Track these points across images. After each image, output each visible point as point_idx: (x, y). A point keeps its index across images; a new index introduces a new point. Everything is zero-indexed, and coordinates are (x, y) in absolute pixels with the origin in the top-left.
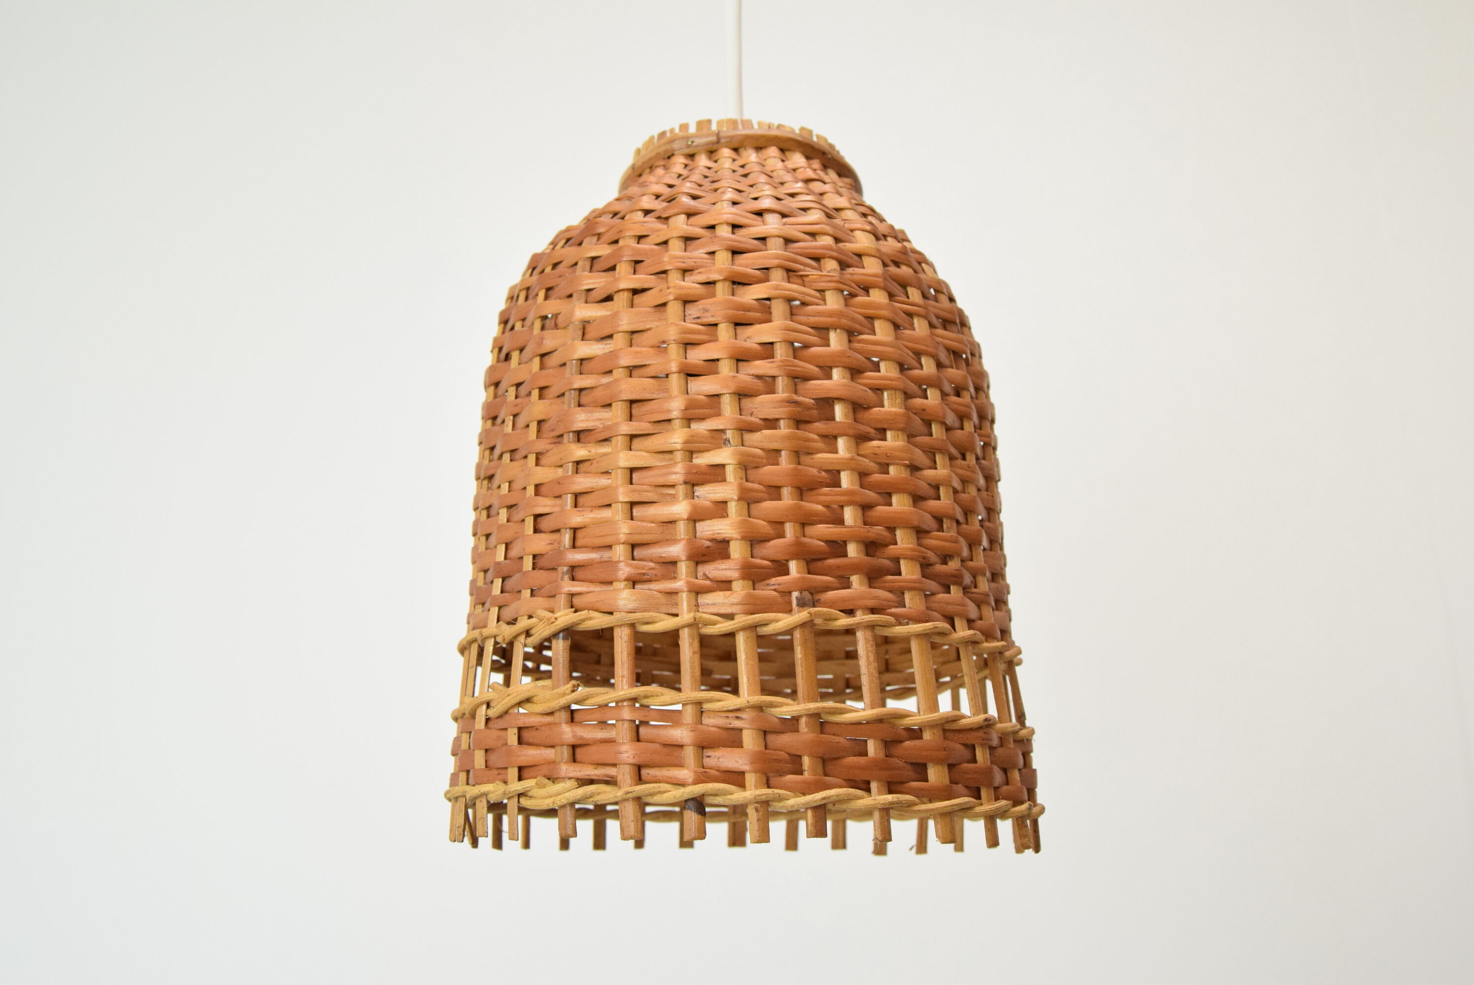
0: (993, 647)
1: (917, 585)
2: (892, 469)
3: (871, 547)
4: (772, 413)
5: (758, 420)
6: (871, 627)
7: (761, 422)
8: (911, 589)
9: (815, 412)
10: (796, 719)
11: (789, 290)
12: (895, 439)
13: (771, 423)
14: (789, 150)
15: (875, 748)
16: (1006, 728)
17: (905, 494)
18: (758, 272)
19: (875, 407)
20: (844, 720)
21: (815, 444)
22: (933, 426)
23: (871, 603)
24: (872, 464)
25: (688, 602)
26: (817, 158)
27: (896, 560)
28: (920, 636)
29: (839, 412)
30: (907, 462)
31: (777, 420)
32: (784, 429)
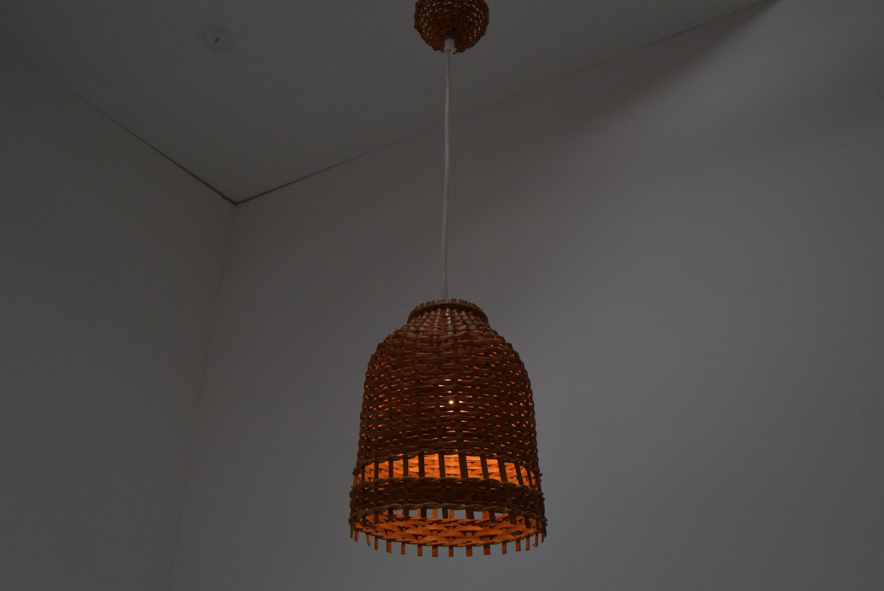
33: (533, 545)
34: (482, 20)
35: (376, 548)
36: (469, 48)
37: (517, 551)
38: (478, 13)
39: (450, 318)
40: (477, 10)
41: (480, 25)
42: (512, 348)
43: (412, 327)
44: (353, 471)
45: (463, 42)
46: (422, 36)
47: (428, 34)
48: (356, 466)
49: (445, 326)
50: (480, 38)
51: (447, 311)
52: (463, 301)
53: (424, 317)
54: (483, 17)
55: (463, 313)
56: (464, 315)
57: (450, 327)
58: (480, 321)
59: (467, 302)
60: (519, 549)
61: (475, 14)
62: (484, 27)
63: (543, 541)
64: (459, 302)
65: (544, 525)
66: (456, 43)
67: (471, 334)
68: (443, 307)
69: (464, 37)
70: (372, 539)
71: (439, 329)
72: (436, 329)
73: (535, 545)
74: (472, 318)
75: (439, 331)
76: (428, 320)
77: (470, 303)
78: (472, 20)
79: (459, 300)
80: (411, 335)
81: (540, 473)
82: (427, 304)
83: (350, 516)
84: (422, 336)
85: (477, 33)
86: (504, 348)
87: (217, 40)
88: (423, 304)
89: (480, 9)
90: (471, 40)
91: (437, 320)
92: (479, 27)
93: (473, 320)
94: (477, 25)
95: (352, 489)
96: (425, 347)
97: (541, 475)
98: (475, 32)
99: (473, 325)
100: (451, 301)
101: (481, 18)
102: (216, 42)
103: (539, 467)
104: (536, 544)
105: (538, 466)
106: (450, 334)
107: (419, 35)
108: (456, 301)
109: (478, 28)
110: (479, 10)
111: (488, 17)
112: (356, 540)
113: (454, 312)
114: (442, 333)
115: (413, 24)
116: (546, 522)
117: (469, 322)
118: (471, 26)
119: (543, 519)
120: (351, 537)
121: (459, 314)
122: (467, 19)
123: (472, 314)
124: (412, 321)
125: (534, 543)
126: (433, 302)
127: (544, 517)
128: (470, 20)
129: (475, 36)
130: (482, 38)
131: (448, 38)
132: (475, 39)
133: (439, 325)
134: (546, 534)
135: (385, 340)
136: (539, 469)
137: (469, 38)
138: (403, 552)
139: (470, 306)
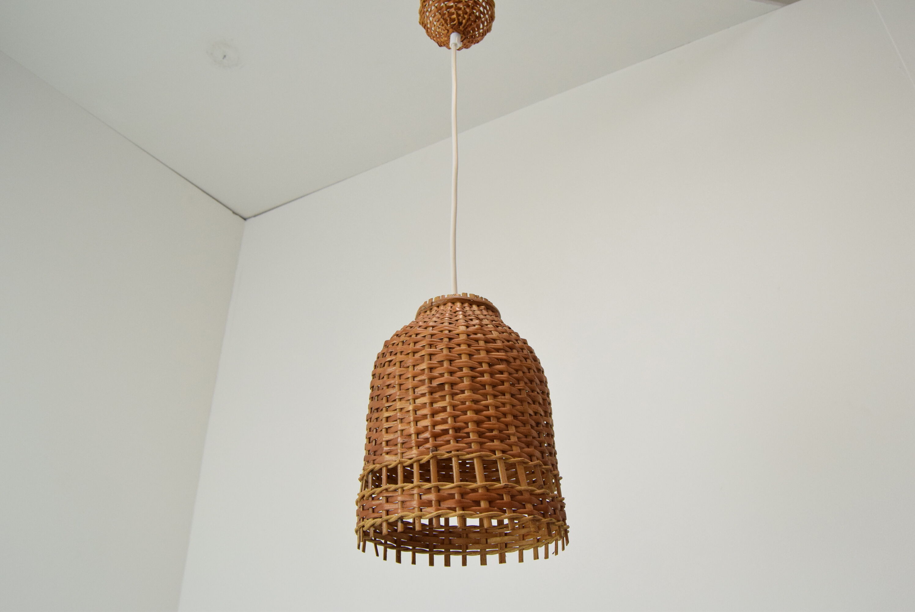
0: (516, 460)
1: (476, 441)
2: (467, 403)
3: (457, 430)
4: (423, 392)
5: (419, 395)
6: (458, 456)
7: (420, 395)
8: (474, 442)
9: (437, 388)
10: (430, 488)
11: (430, 351)
12: (468, 393)
13: (423, 395)
14: (455, 302)
15: (457, 496)
16: (522, 488)
17: (471, 411)
18: (421, 347)
19: (460, 384)
20: (446, 488)
21: (438, 399)
22: (486, 386)
23: (457, 448)
24: (459, 402)
25: (400, 457)
26: (467, 302)
27: (468, 433)
28: (476, 457)
29: (447, 387)
30: (471, 400)
31: (425, 393)
32: (427, 396)
33: (553, 553)
34: (488, 15)
35: (385, 558)
36: (475, 43)
37: (535, 559)
38: (485, 8)
39: (461, 312)
40: (484, 4)
41: (486, 20)
42: (527, 344)
43: (420, 323)
44: (359, 476)
45: (469, 37)
46: (427, 31)
47: (433, 29)
48: (362, 471)
49: (457, 320)
50: (486, 35)
51: (457, 305)
52: (474, 295)
53: (433, 312)
54: (490, 13)
55: (475, 307)
56: (476, 309)
57: (462, 322)
58: (492, 316)
59: (479, 296)
60: (536, 557)
61: (481, 9)
62: (490, 22)
63: (563, 549)
64: (470, 296)
65: (566, 532)
66: (462, 37)
67: (485, 329)
68: (453, 301)
69: (470, 32)
70: (381, 548)
71: (450, 323)
72: (446, 324)
73: (554, 553)
74: (485, 312)
75: (451, 325)
76: (437, 315)
77: (482, 298)
78: (478, 15)
79: (470, 294)
80: (420, 330)
81: (560, 476)
82: (436, 298)
83: (357, 526)
84: (432, 331)
85: (483, 29)
86: (519, 344)
87: (225, 56)
88: (432, 299)
89: (487, 3)
90: (477, 35)
91: (447, 315)
92: (486, 22)
93: (485, 315)
94: (483, 19)
95: (358, 496)
96: (435, 343)
97: (561, 478)
98: (481, 27)
99: (486, 320)
100: (461, 295)
101: (488, 13)
102: (223, 58)
103: (559, 470)
104: (556, 552)
105: (557, 469)
106: (463, 328)
107: (424, 31)
108: (467, 295)
109: (484, 23)
110: (485, 5)
111: (494, 12)
112: (364, 550)
113: (464, 307)
114: (453, 328)
115: (418, 20)
116: (568, 529)
117: (481, 317)
118: (477, 20)
119: (565, 526)
120: (359, 548)
121: (471, 309)
122: (473, 13)
123: (485, 309)
124: (420, 317)
125: (554, 551)
126: (442, 296)
127: (565, 524)
128: (476, 15)
129: (481, 31)
130: (488, 35)
131: (453, 32)
132: (481, 35)
133: (450, 320)
134: (568, 542)
135: (392, 338)
136: (559, 471)
137: (475, 33)
138: (414, 562)
139: (482, 300)
